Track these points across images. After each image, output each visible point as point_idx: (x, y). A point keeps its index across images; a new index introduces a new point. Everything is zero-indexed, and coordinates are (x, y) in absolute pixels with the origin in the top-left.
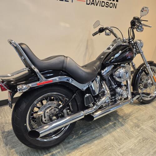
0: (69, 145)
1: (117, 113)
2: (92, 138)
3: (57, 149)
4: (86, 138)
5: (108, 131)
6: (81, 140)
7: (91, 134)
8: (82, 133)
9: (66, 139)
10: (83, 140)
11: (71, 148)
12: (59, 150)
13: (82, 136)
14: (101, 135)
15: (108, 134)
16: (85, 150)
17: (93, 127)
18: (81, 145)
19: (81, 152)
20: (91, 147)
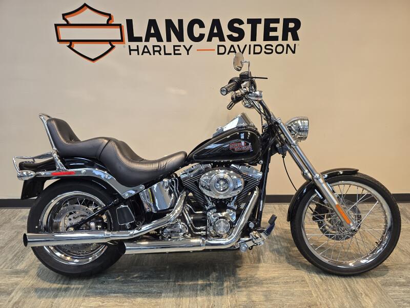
0: (99, 286)
1: (237, 269)
2: (141, 291)
3: (80, 284)
4: (132, 287)
5: (180, 291)
6: (122, 288)
7: (148, 284)
8: (136, 277)
9: (105, 277)
10: (125, 288)
11: (98, 291)
12: (81, 286)
13: (132, 282)
14: (161, 293)
15: (173, 297)
16: (111, 303)
17: (162, 276)
18: (114, 293)
19: (104, 303)
20: (123, 303)
